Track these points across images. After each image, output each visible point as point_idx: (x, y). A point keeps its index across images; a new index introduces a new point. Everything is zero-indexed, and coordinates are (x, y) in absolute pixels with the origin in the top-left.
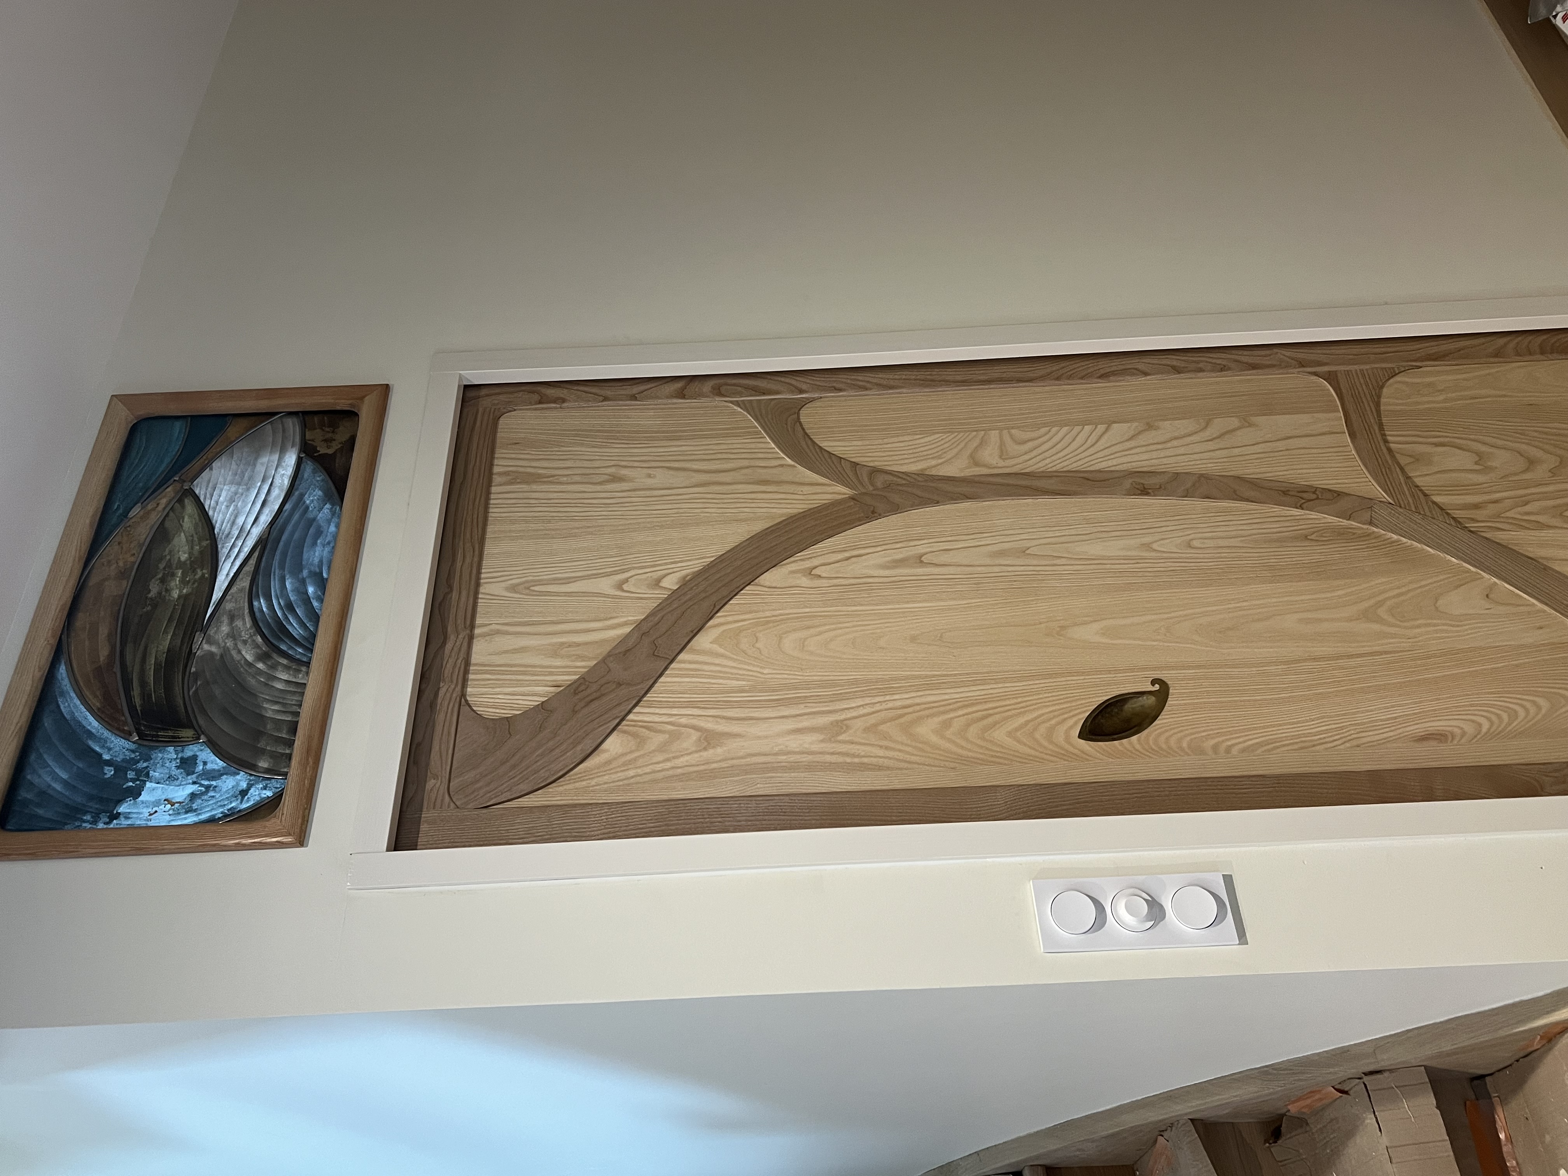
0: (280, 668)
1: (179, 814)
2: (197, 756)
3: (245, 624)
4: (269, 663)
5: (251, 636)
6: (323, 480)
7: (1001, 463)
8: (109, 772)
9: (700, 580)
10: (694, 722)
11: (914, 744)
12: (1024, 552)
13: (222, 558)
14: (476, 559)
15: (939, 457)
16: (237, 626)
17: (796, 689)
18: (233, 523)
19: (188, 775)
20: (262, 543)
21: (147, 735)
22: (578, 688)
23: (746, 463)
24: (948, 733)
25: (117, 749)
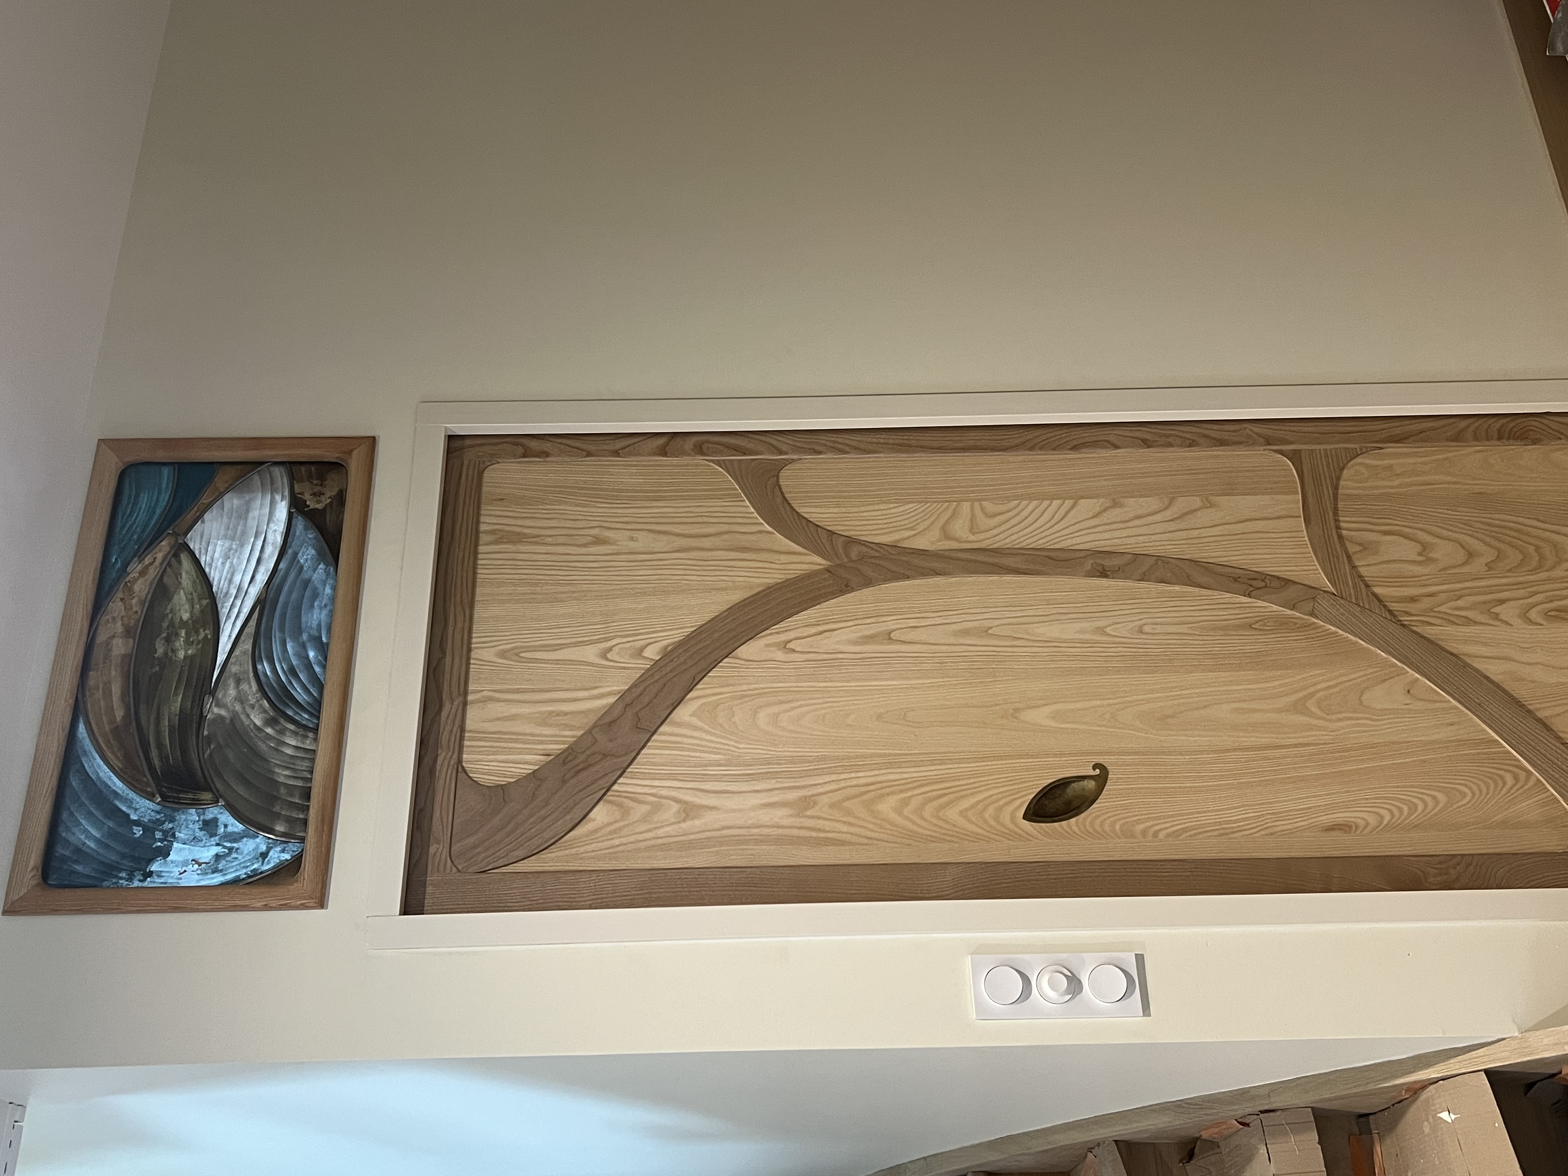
0: (288, 734)
1: (207, 874)
2: (218, 819)
3: (251, 688)
4: (277, 728)
5: (258, 701)
6: (315, 538)
7: (972, 538)
8: (138, 832)
9: (680, 651)
10: (674, 794)
11: (874, 820)
12: (987, 631)
13: (223, 619)
14: (467, 624)
15: (911, 529)
16: (243, 690)
17: (769, 764)
18: (230, 581)
19: (211, 837)
20: (260, 602)
21: (169, 797)
22: (566, 758)
23: (725, 528)
24: (906, 812)
25: (143, 810)
